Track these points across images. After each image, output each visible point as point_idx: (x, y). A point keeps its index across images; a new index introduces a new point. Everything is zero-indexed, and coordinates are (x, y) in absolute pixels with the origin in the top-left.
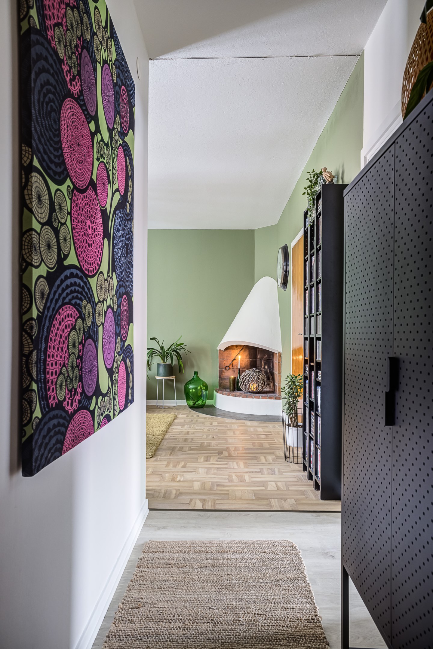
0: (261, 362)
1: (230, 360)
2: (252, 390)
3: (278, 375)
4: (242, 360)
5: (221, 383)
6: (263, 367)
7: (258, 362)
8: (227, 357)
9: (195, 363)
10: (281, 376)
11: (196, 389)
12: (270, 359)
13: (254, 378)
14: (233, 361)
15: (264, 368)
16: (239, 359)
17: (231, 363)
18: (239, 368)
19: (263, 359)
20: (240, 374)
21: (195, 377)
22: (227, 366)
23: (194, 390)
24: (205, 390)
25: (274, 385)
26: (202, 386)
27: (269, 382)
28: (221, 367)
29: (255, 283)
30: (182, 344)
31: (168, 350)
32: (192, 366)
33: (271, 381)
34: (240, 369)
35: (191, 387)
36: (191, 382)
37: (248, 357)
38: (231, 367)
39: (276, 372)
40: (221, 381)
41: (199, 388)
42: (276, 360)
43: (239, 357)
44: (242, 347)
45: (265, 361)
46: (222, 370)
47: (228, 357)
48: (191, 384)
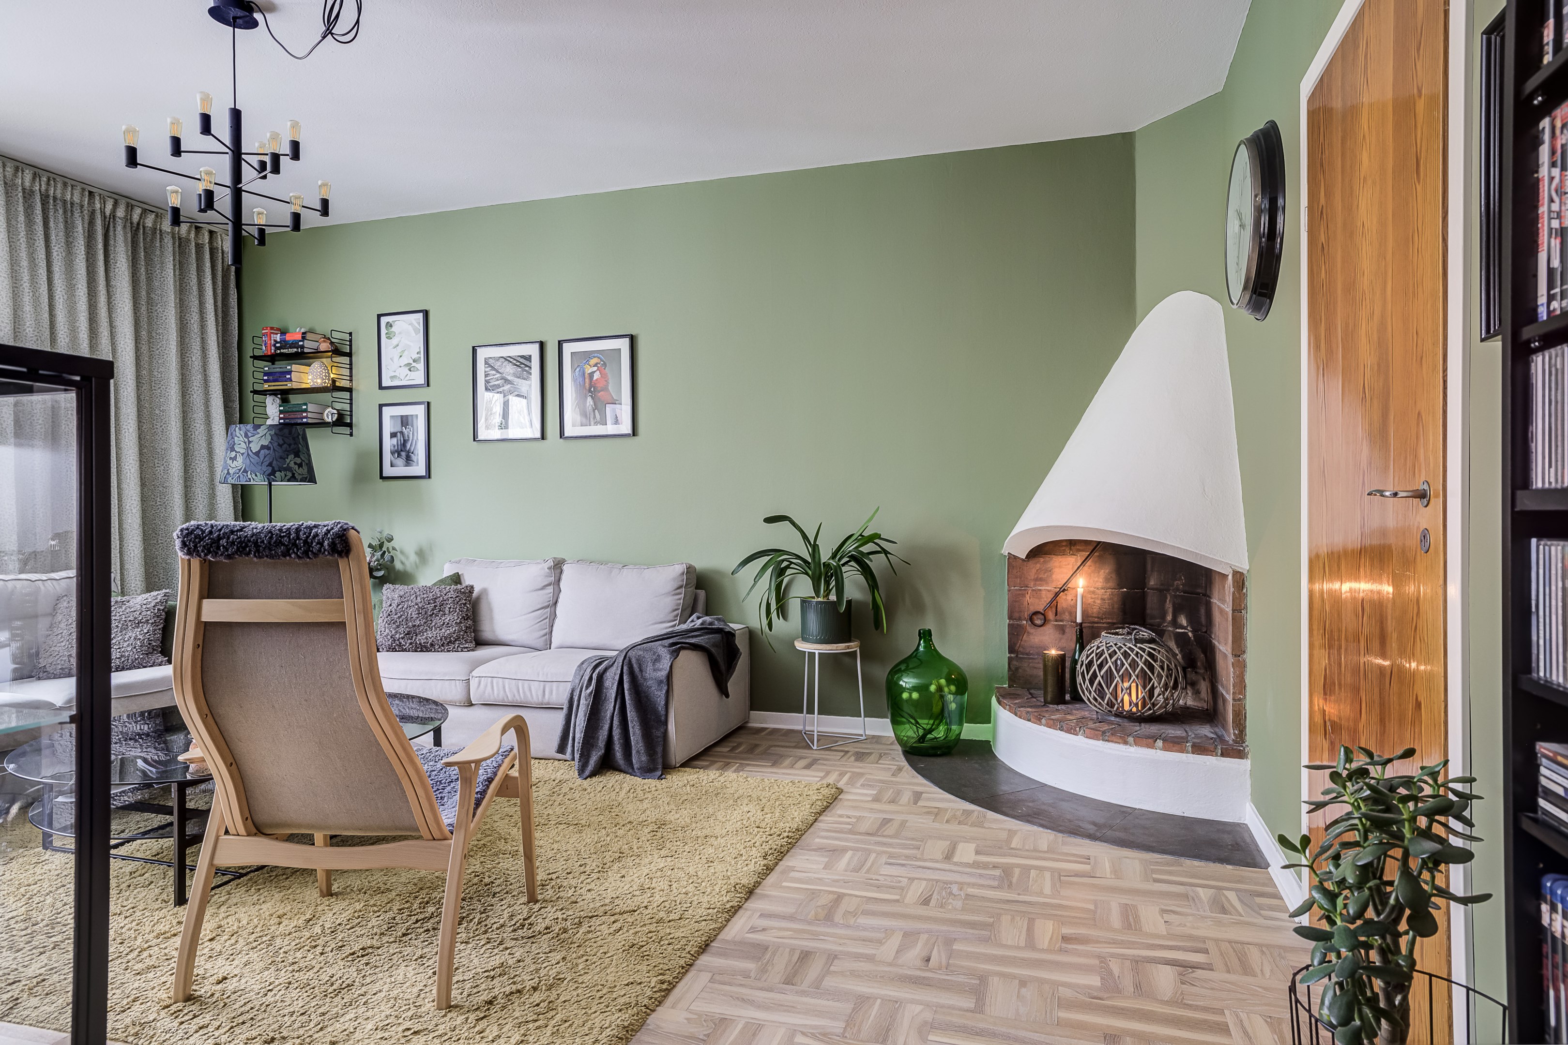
0: (1163, 601)
1: (1047, 591)
2: (1127, 707)
3: (1231, 659)
4: (1093, 592)
5: (1017, 669)
6: (1169, 618)
7: (1152, 600)
8: (1036, 580)
9: (927, 599)
10: (1245, 666)
11: (921, 689)
12: (1199, 591)
13: (1134, 664)
14: (1057, 595)
15: (1175, 623)
16: (1080, 591)
17: (1051, 602)
18: (1079, 620)
19: (1168, 590)
20: (1082, 641)
21: (921, 649)
22: (1036, 613)
23: (915, 695)
24: (956, 694)
25: (1214, 692)
26: (943, 681)
27: (1191, 676)
28: (1016, 615)
29: (1137, 320)
30: (878, 536)
31: (834, 556)
32: (919, 608)
33: (1202, 671)
34: (1081, 624)
35: (907, 681)
36: (909, 663)
37: (1111, 584)
38: (1051, 615)
39: (1223, 646)
40: (1015, 663)
41: (933, 688)
42: (1223, 601)
43: (1081, 583)
44: (1092, 548)
45: (1175, 596)
46: (1020, 626)
47: (1041, 580)
48: (907, 670)
